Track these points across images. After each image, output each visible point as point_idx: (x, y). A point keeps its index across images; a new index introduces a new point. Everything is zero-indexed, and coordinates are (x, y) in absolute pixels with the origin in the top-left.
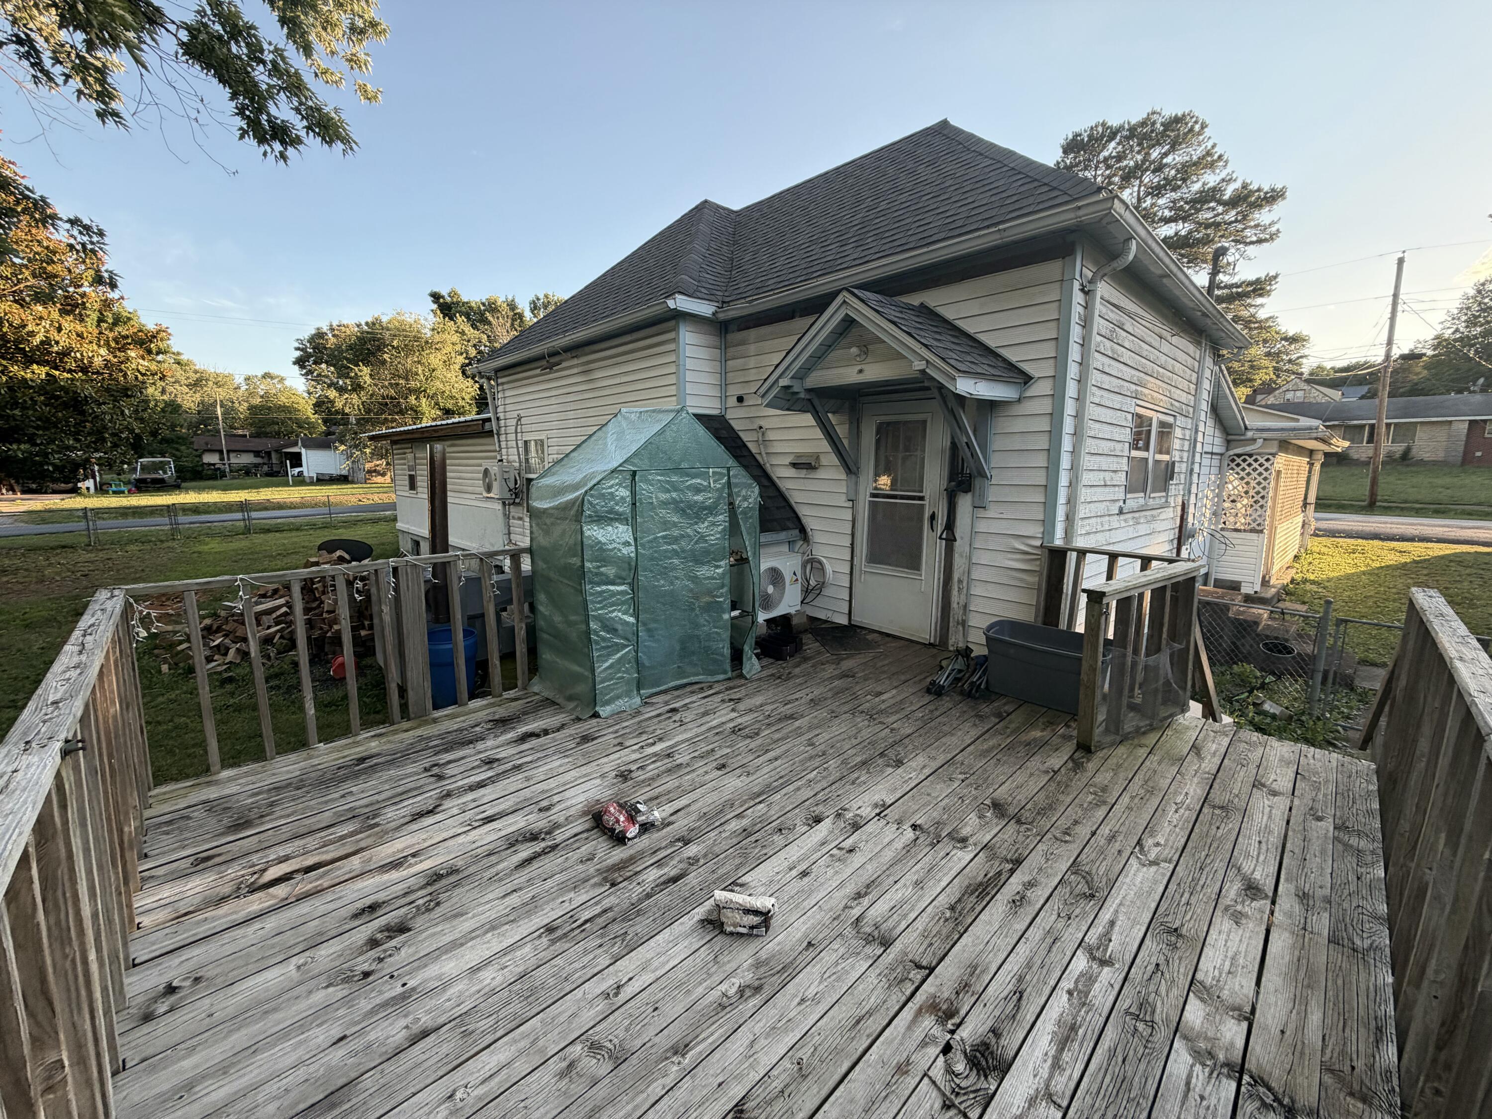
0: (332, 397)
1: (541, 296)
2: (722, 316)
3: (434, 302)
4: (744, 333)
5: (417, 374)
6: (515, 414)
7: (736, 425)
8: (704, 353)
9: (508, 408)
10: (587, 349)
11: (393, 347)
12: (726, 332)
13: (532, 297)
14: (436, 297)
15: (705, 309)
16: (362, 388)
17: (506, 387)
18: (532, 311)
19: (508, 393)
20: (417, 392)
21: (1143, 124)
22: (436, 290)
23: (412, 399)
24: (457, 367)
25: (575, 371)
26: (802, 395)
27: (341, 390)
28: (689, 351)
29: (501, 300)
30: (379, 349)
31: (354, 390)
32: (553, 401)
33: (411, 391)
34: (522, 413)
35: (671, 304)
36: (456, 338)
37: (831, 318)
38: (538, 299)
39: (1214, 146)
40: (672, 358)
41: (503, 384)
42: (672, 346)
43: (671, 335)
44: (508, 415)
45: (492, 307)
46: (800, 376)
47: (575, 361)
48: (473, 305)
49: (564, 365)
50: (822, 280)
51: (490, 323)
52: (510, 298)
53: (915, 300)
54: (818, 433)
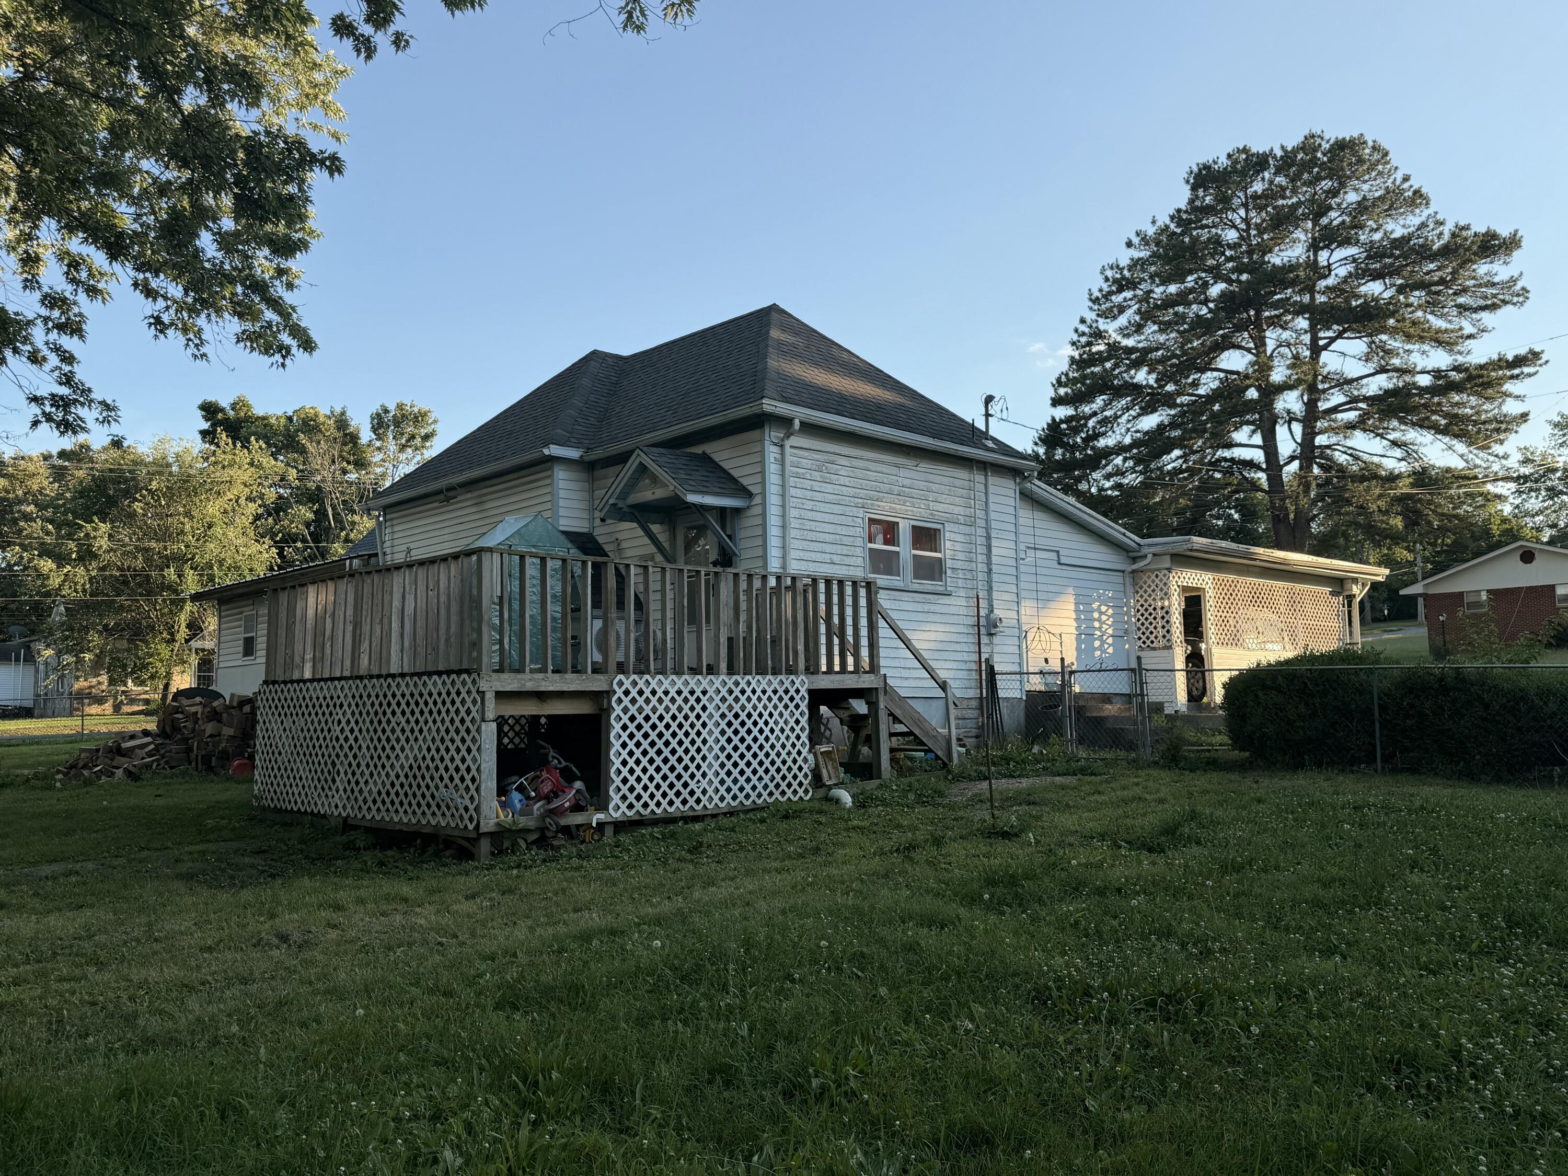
0: (45, 570)
1: (392, 407)
2: (586, 459)
3: (207, 419)
4: (603, 471)
5: (182, 532)
6: (404, 547)
7: (601, 540)
8: (572, 485)
9: (396, 542)
10: (481, 484)
11: (150, 491)
12: (593, 470)
13: (375, 408)
14: (210, 410)
15: (573, 453)
16: (95, 556)
17: (395, 522)
18: (374, 430)
19: (396, 529)
20: (180, 560)
21: (1303, 147)
22: (211, 398)
23: (171, 573)
24: (246, 521)
25: (469, 503)
26: (625, 509)
27: (61, 559)
28: (562, 484)
29: (324, 411)
30: (128, 494)
31: (81, 559)
32: (446, 531)
33: (167, 561)
34: (412, 546)
35: (546, 452)
36: (247, 474)
37: (632, 464)
38: (386, 411)
39: (1406, 179)
40: (548, 490)
41: (392, 519)
42: (548, 481)
43: (549, 473)
44: (396, 549)
45: (310, 425)
46: (624, 495)
47: (469, 495)
48: (273, 421)
49: (459, 498)
50: (648, 436)
51: (303, 451)
52: (338, 410)
53: (698, 450)
54: (647, 540)
